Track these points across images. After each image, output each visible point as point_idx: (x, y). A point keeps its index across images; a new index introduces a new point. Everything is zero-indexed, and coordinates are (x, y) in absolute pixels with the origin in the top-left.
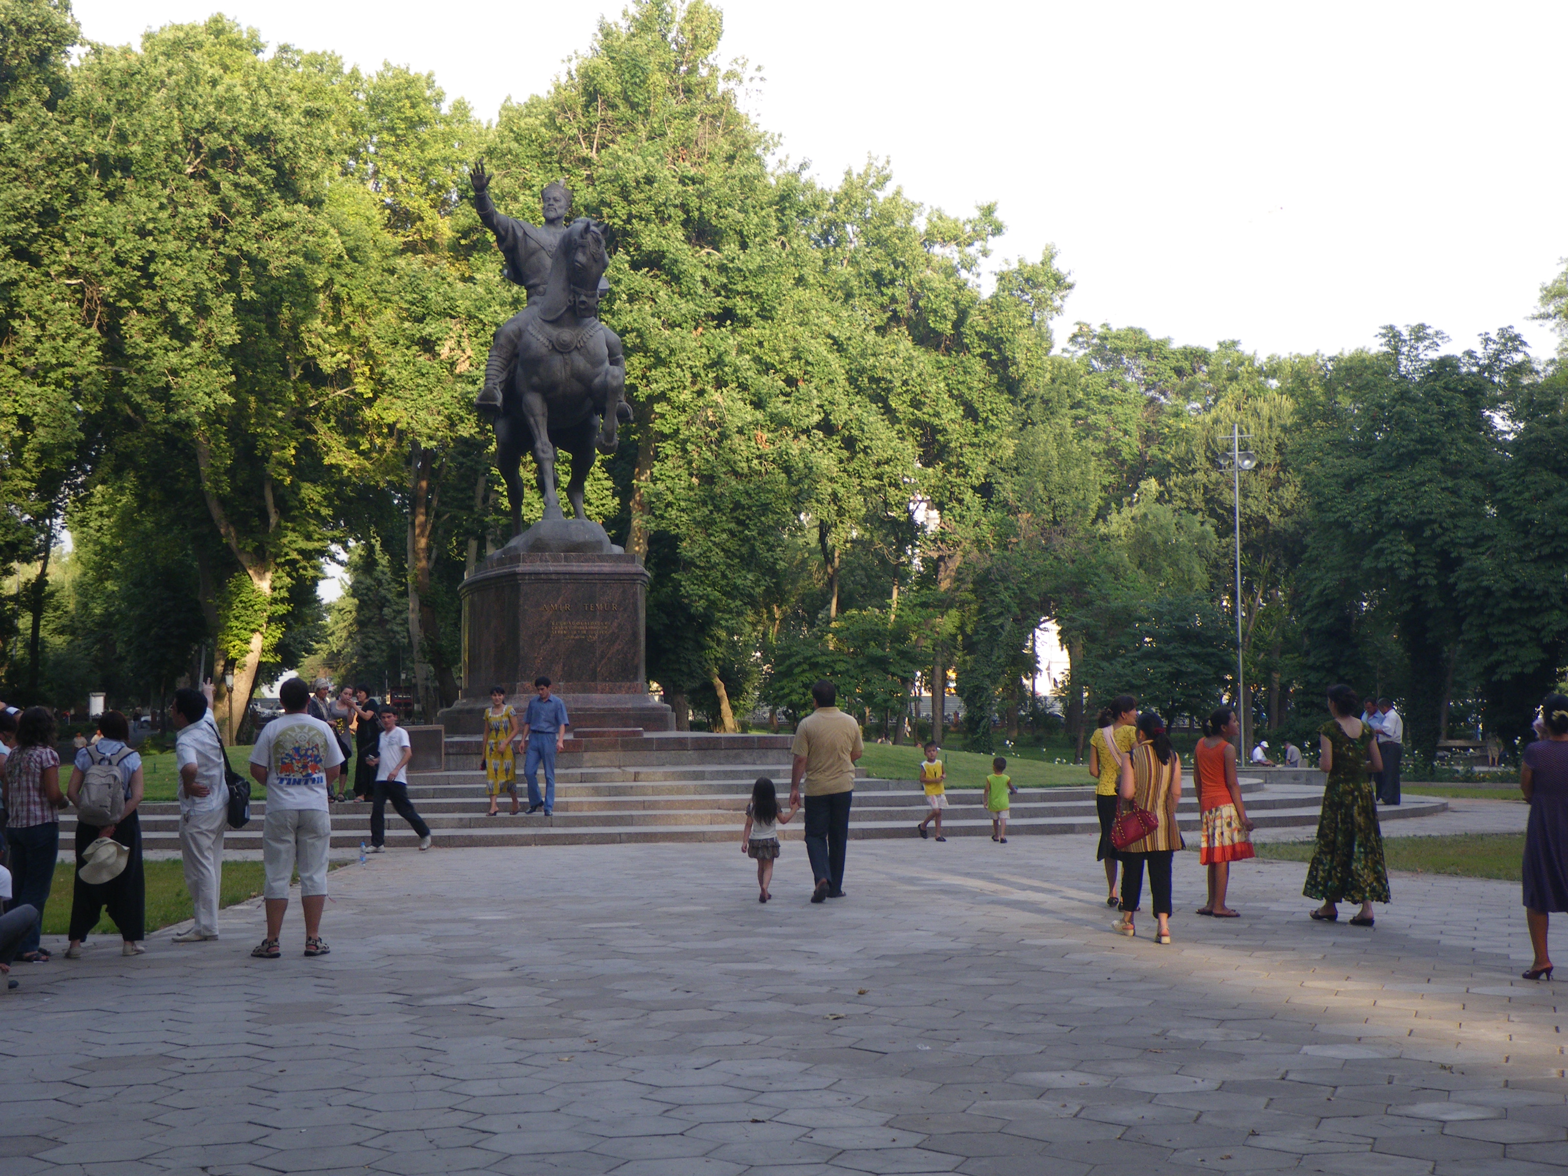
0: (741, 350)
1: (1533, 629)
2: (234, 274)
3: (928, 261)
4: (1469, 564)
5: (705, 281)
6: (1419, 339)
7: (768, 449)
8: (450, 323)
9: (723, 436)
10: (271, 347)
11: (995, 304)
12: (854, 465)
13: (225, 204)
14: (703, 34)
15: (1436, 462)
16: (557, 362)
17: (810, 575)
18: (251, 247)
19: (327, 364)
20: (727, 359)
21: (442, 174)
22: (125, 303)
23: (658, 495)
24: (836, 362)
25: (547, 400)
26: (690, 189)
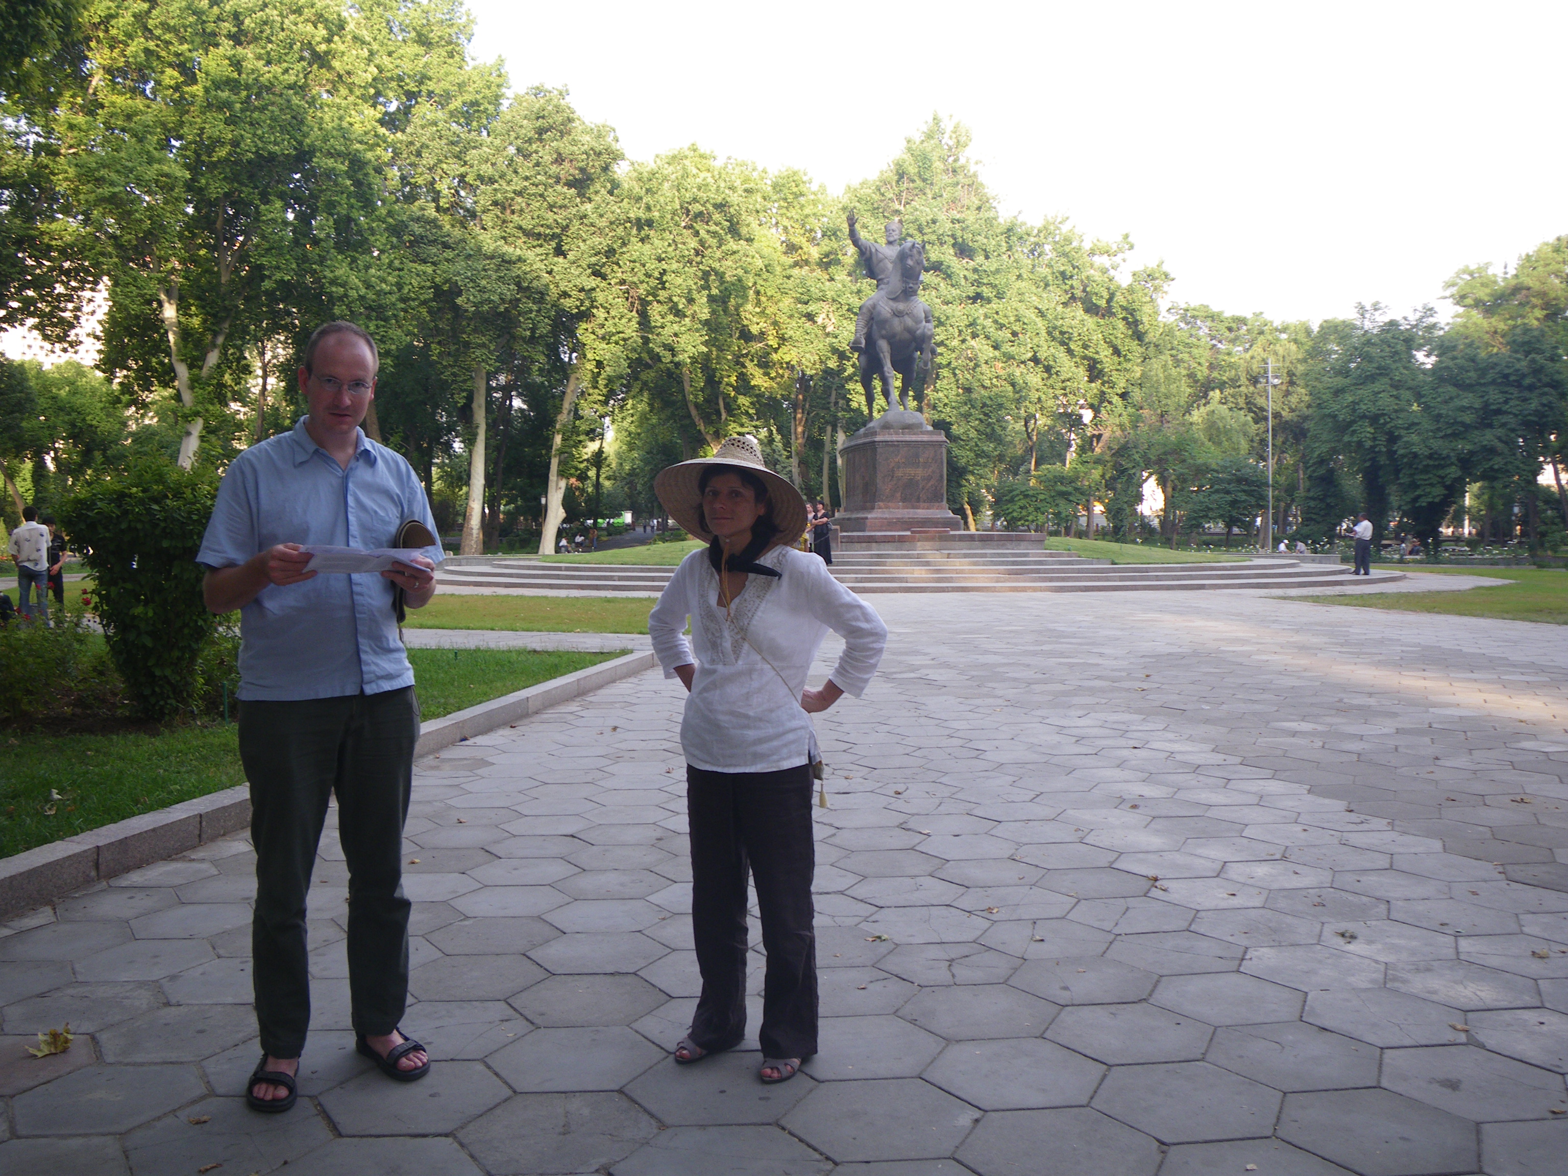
0: (986, 317)
1: (1439, 477)
2: (707, 281)
3: (1092, 266)
4: (1405, 439)
5: (965, 277)
6: (1376, 310)
7: (1001, 372)
8: (823, 304)
9: (977, 365)
10: (725, 320)
11: (1131, 290)
12: (1051, 381)
13: (702, 243)
14: (963, 139)
15: (1386, 380)
16: (896, 321)
17: (1015, 447)
18: (716, 265)
19: (754, 330)
20: (978, 322)
21: (813, 223)
22: (650, 298)
23: (939, 399)
24: (1041, 324)
25: (890, 344)
26: (957, 226)
